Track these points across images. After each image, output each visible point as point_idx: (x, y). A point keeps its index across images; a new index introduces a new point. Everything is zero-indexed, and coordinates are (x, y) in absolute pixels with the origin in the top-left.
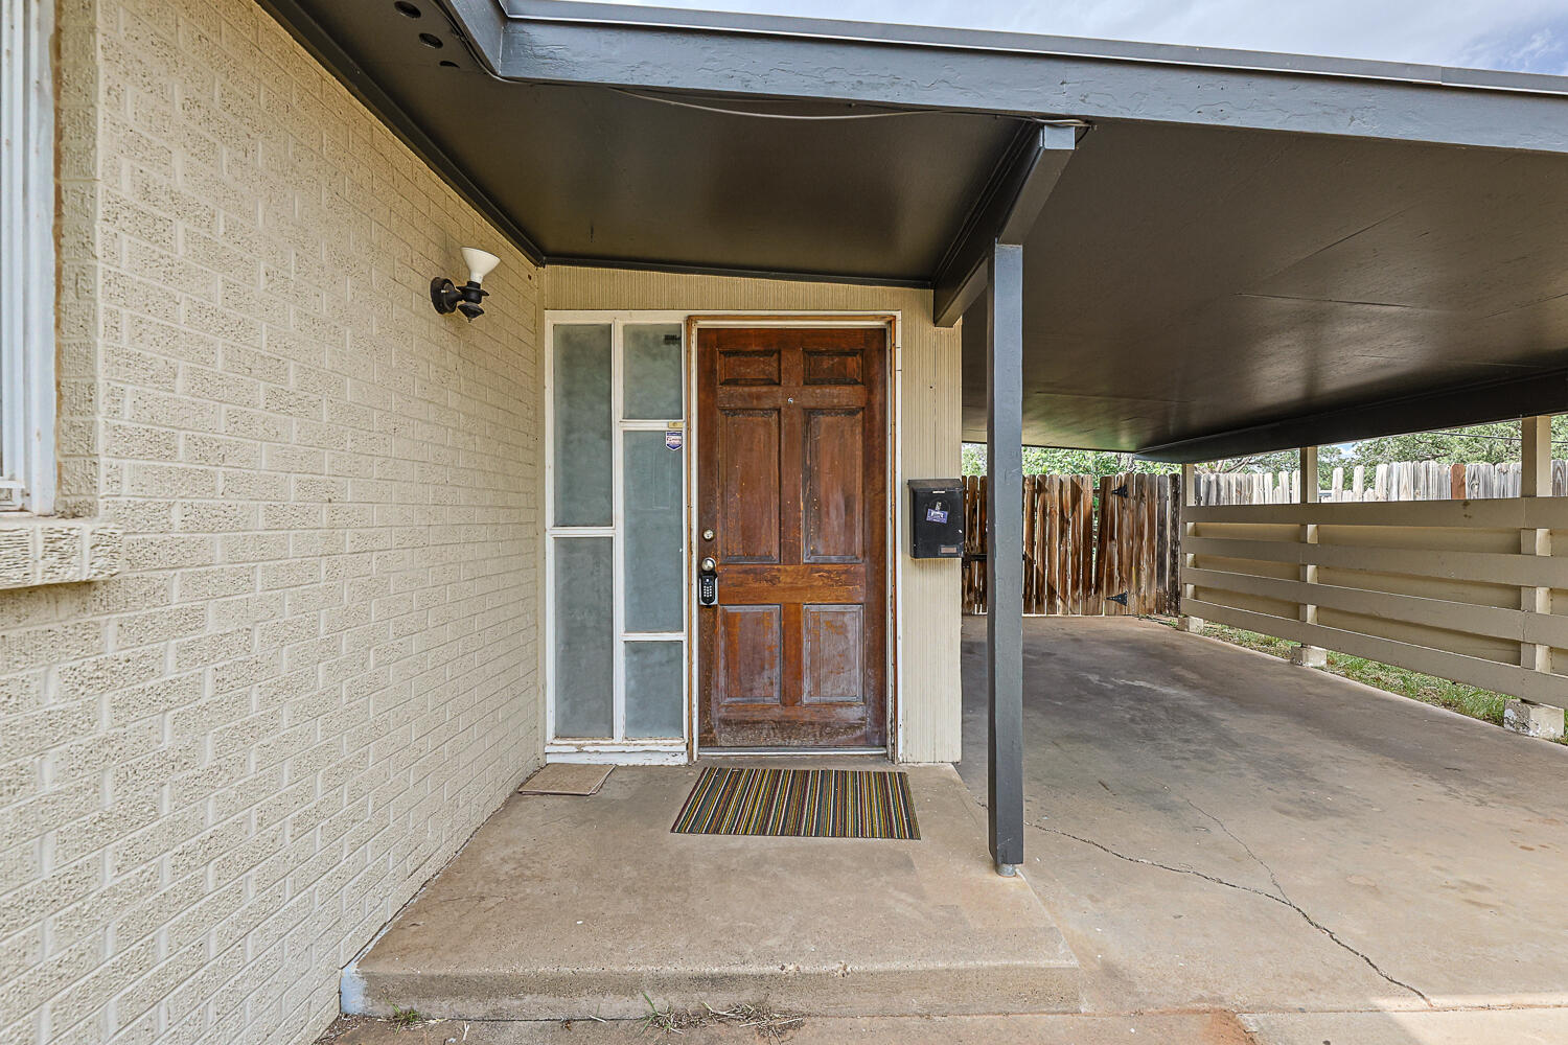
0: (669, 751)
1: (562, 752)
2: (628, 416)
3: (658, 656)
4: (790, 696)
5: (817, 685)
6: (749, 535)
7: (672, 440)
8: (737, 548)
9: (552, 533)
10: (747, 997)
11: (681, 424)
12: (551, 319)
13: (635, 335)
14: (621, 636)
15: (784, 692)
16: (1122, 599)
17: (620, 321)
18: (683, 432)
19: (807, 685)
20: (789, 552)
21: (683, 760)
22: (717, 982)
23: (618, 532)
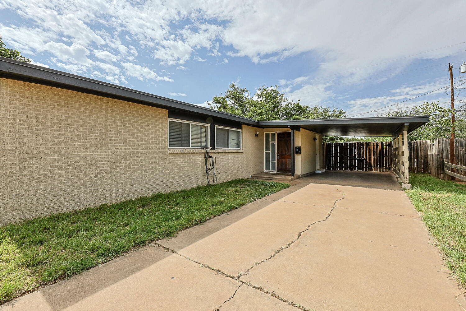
0: (274, 172)
1: (265, 171)
2: (271, 141)
3: (273, 163)
4: (286, 167)
5: (288, 167)
6: (282, 152)
7: (275, 143)
8: (281, 153)
9: (265, 152)
10: (271, 179)
11: (275, 142)
12: (265, 133)
13: (271, 134)
14: (270, 161)
15: (285, 167)
16: (389, 169)
17: (270, 133)
18: (276, 143)
19: (287, 167)
20: (286, 154)
21: (275, 173)
22: (269, 178)
23: (270, 152)
